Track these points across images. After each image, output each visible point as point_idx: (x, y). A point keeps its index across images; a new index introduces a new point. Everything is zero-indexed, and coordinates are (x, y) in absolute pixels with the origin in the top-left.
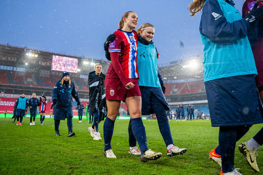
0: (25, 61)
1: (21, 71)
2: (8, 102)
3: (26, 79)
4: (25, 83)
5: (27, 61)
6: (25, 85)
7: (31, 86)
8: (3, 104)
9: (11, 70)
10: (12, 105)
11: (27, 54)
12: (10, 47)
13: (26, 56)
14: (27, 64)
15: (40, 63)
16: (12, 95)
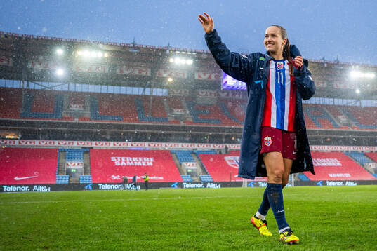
0: (165, 75)
1: (161, 95)
2: (140, 159)
3: (172, 111)
4: (170, 119)
5: (170, 75)
6: (170, 122)
7: (182, 124)
8: (132, 164)
9: (140, 93)
10: (148, 164)
11: (171, 60)
12: (138, 48)
13: (169, 63)
14: (170, 80)
15: (196, 77)
16: (147, 144)
